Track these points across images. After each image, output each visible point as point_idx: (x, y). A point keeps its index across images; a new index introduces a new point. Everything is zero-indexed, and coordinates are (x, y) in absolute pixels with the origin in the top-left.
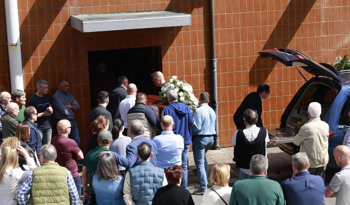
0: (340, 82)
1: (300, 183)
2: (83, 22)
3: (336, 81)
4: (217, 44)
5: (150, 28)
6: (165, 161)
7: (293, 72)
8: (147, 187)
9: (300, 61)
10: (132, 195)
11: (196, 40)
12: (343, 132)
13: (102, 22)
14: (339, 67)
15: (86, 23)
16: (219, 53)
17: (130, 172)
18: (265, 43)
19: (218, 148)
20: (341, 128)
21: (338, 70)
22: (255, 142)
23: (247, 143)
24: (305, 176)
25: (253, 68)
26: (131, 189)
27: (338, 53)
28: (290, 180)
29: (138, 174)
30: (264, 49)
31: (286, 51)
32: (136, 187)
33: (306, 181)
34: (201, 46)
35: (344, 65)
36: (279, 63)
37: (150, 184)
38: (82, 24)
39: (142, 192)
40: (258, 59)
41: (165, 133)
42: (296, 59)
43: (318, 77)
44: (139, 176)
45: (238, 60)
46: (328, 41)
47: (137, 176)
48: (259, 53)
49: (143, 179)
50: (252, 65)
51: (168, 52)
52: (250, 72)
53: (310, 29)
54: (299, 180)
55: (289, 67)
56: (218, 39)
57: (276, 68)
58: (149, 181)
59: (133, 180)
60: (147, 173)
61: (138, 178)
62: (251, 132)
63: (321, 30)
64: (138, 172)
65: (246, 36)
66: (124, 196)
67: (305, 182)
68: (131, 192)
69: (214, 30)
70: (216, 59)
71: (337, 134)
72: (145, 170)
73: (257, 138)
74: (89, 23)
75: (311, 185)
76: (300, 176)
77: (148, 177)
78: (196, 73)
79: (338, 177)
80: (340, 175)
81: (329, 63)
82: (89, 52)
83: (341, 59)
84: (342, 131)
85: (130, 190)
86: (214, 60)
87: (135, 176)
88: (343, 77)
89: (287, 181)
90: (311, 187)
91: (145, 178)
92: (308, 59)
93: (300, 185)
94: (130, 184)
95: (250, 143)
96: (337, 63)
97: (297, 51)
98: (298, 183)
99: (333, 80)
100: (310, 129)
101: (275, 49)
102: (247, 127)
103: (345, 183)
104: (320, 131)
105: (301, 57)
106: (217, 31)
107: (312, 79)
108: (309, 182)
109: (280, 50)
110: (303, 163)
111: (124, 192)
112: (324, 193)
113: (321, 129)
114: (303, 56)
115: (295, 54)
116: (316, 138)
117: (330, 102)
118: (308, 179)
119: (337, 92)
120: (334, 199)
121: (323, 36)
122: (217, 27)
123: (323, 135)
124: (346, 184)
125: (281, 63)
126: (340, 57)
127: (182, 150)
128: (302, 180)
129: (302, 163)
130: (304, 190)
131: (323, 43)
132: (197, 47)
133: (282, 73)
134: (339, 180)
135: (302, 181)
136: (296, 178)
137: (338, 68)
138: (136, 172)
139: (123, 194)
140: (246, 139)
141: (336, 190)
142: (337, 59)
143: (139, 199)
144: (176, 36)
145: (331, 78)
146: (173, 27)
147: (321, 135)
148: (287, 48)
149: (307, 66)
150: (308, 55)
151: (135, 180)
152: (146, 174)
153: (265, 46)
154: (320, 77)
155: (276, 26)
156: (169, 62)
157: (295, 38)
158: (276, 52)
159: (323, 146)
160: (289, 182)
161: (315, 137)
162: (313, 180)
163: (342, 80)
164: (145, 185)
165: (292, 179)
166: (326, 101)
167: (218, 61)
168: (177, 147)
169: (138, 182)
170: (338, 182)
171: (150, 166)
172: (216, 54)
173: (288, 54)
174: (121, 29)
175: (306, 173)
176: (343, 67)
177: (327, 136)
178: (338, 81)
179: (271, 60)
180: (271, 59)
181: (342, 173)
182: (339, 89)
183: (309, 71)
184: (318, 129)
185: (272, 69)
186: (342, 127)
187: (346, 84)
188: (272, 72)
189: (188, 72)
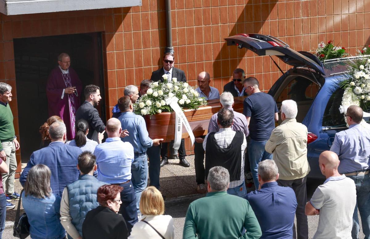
0: (323, 74)
1: (266, 197)
2: (7, 3)
3: (318, 73)
4: (174, 28)
5: (90, 9)
6: (111, 175)
7: (267, 63)
8: (89, 207)
9: (275, 48)
10: (71, 217)
11: (148, 24)
12: (329, 135)
13: (31, 2)
14: (322, 56)
15: (11, 3)
16: (176, 40)
17: (68, 188)
18: (232, 27)
19: (176, 156)
20: (325, 130)
21: (321, 60)
22: (229, 150)
23: (219, 151)
24: (271, 188)
25: (218, 58)
26: (69, 209)
27: (321, 38)
28: (254, 193)
29: (77, 190)
30: (232, 34)
31: (257, 36)
32: (75, 207)
33: (273, 194)
34: (154, 31)
35: (328, 53)
36: (249, 51)
37: (92, 203)
38: (6, 4)
39: (83, 213)
40: (224, 47)
41: (110, 141)
42: (270, 46)
43: (297, 68)
44: (79, 194)
45: (199, 48)
46: (308, 25)
47: (76, 194)
48: (226, 39)
49: (83, 197)
50: (217, 53)
51: (114, 40)
52: (215, 63)
53: (287, 9)
54: (264, 192)
55: (262, 56)
56: (174, 21)
57: (246, 58)
58: (92, 200)
59: (72, 199)
60: (89, 189)
61: (77, 195)
62: (224, 136)
63: (300, 11)
64: (77, 188)
65: (209, 18)
66: (61, 218)
67: (272, 196)
68: (70, 213)
69: (171, 11)
70: (173, 48)
71: (321, 137)
72: (86, 186)
73: (231, 144)
74: (15, 3)
75: (280, 198)
76: (265, 188)
77: (90, 195)
78: (149, 64)
79: (322, 191)
80: (324, 188)
81: (310, 51)
82: (14, 40)
83: (324, 45)
84: (327, 134)
85: (68, 211)
86: (170, 48)
87: (74, 193)
88: (327, 68)
89: (251, 194)
90: (279, 201)
91: (87, 196)
92: (284, 46)
93: (266, 198)
94: (68, 203)
95: (222, 151)
96: (320, 51)
97: (271, 37)
98: (264, 196)
99: (315, 72)
100: (282, 132)
101: (245, 34)
102: (220, 131)
103: (329, 198)
104: (294, 134)
105: (276, 44)
106: (174, 14)
107: (290, 71)
108: (276, 195)
109: (251, 36)
110: (269, 172)
111: (61, 213)
112: (295, 208)
113: (296, 132)
114: (279, 43)
115: (269, 40)
116: (290, 143)
117: (311, 98)
118: (275, 191)
119: (320, 86)
120: (317, 217)
121: (303, 18)
122: (173, 8)
123: (299, 139)
124: (331, 199)
125: (253, 52)
126: (323, 44)
127: (131, 160)
128: (268, 192)
129: (267, 173)
130: (271, 205)
131: (303, 26)
132: (149, 32)
133: (253, 64)
134: (322, 195)
135: (268, 194)
136: (261, 190)
137: (320, 57)
138: (76, 188)
139: (60, 216)
140: (218, 145)
141: (319, 206)
142: (319, 46)
143: (79, 222)
144: (123, 19)
145: (312, 70)
146: (119, 8)
147: (297, 139)
148: (259, 34)
149: (284, 55)
150: (284, 42)
151: (74, 198)
152: (87, 191)
153: (232, 31)
154: (299, 68)
155: (246, 6)
156: (115, 52)
157: (269, 20)
158: (246, 37)
159: (299, 153)
160: (252, 196)
161: (288, 142)
162: (282, 192)
163: (325, 71)
164: (87, 205)
165: (256, 192)
166: (307, 97)
167: (175, 49)
168: (126, 158)
169: (78, 200)
170: (321, 197)
171: (93, 181)
172: (173, 41)
173: (261, 41)
174: (55, 11)
175: (273, 185)
176: (327, 56)
177: (304, 141)
178: (321, 73)
179: (239, 48)
180: (240, 46)
181: (326, 185)
182: (323, 82)
183: (286, 60)
184: (293, 133)
185: (242, 59)
186: (327, 129)
187: (330, 76)
188: (241, 62)
189: (139, 64)
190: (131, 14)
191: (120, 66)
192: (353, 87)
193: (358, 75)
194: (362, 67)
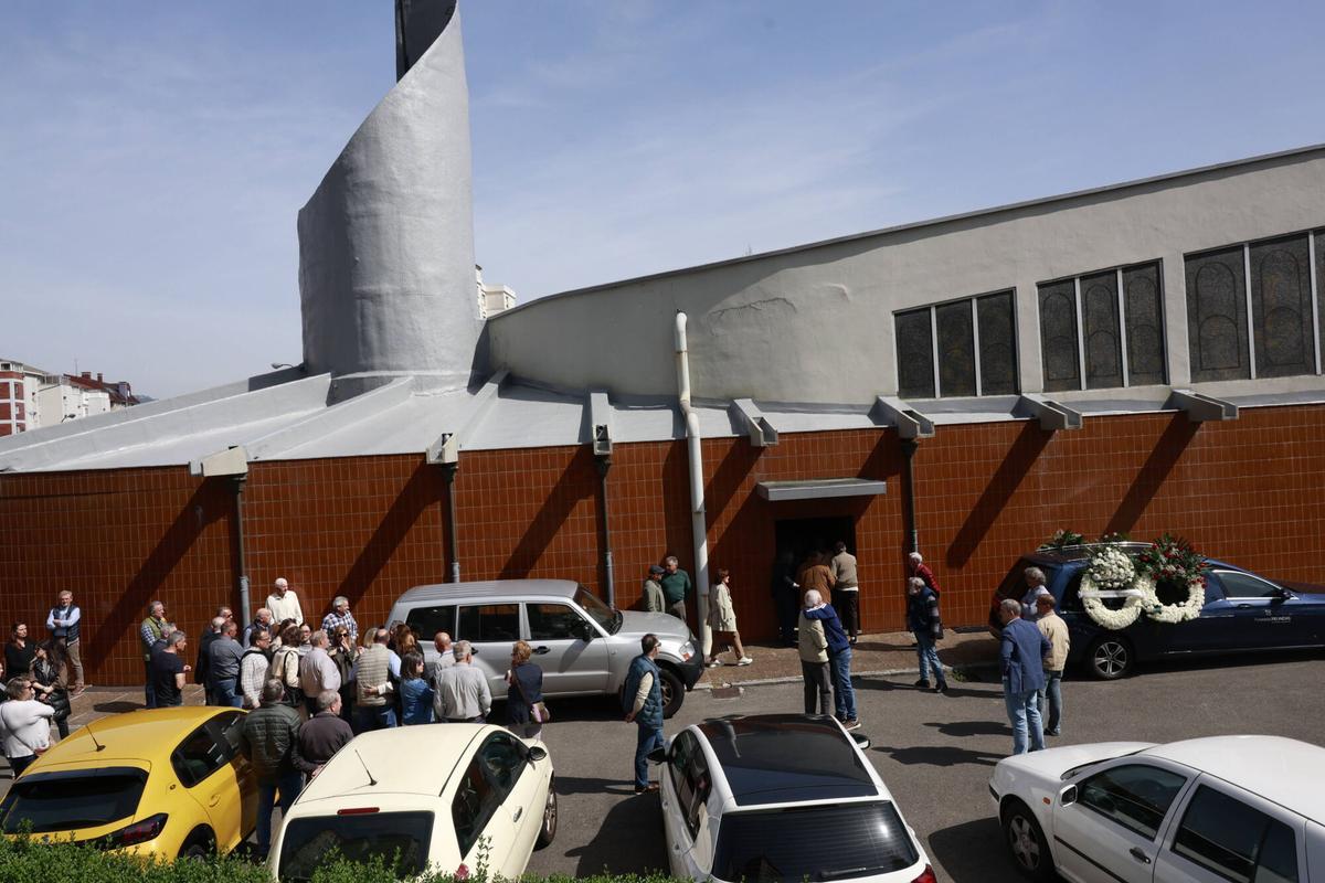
2: (769, 490)
11: (893, 509)
13: (789, 490)
15: (772, 491)
16: (919, 524)
34: (898, 515)
38: (768, 492)
45: (941, 532)
46: (1049, 512)
51: (861, 522)
53: (1026, 497)
56: (918, 508)
63: (1040, 499)
65: (951, 505)
69: (914, 498)
70: (916, 531)
74: (776, 491)
82: (775, 521)
86: (914, 531)
106: (917, 501)
121: (1043, 506)
122: (917, 495)
131: (1043, 513)
132: (894, 516)
146: (866, 495)
156: (863, 533)
167: (919, 532)
172: (917, 524)
189: (885, 544)
190: (878, 500)
191: (868, 546)
192: (1092, 574)
193: (1097, 562)
194: (1100, 554)
